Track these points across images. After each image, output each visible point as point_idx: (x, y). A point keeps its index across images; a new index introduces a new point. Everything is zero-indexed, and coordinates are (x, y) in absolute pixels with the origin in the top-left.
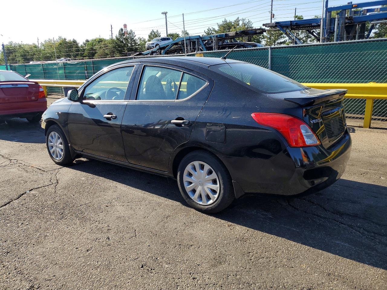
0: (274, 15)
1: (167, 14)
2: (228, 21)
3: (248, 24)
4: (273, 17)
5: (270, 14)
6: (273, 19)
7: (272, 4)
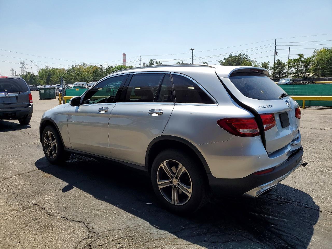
0: (277, 53)
1: (193, 50)
2: (233, 55)
3: (246, 58)
4: (277, 54)
5: (274, 52)
6: (276, 55)
7: (276, 45)
